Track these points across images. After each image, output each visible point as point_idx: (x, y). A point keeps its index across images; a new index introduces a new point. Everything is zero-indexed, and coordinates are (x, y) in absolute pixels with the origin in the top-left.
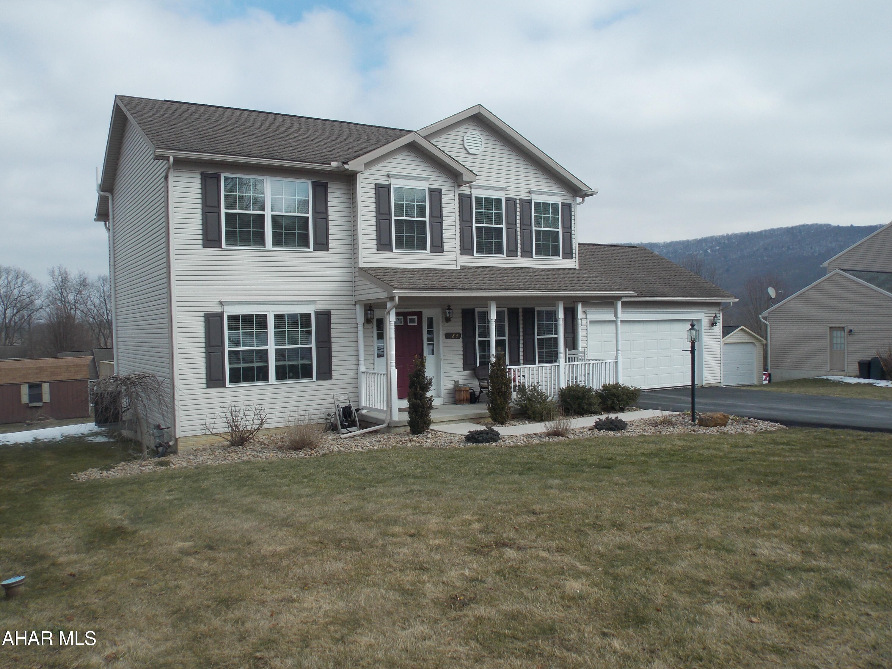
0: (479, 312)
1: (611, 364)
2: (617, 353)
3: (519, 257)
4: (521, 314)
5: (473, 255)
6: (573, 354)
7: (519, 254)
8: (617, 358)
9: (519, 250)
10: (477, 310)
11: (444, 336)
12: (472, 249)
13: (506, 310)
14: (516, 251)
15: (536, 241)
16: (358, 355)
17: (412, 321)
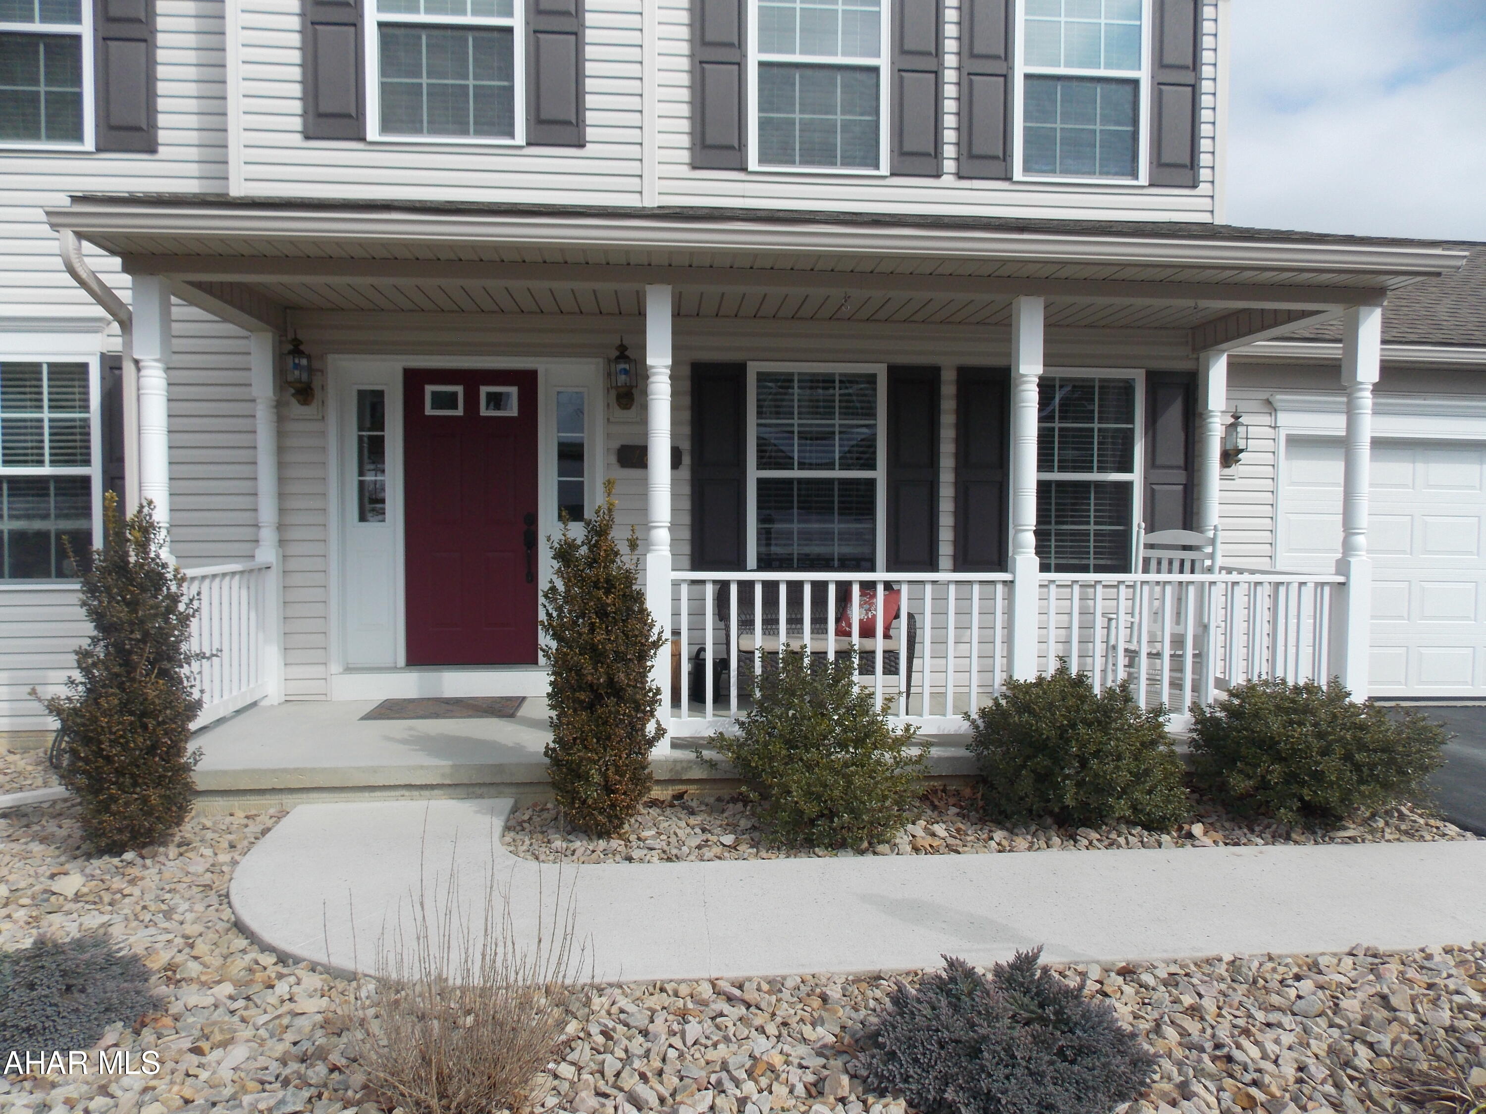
0: (762, 377)
1: (1308, 593)
2: (1348, 547)
3: (948, 180)
4: (948, 389)
5: (744, 169)
6: (1185, 548)
7: (949, 166)
8: (1343, 567)
9: (949, 151)
10: (753, 369)
11: (613, 459)
12: (741, 146)
13: (881, 371)
14: (937, 154)
15: (1027, 117)
16: (256, 510)
17: (496, 400)
